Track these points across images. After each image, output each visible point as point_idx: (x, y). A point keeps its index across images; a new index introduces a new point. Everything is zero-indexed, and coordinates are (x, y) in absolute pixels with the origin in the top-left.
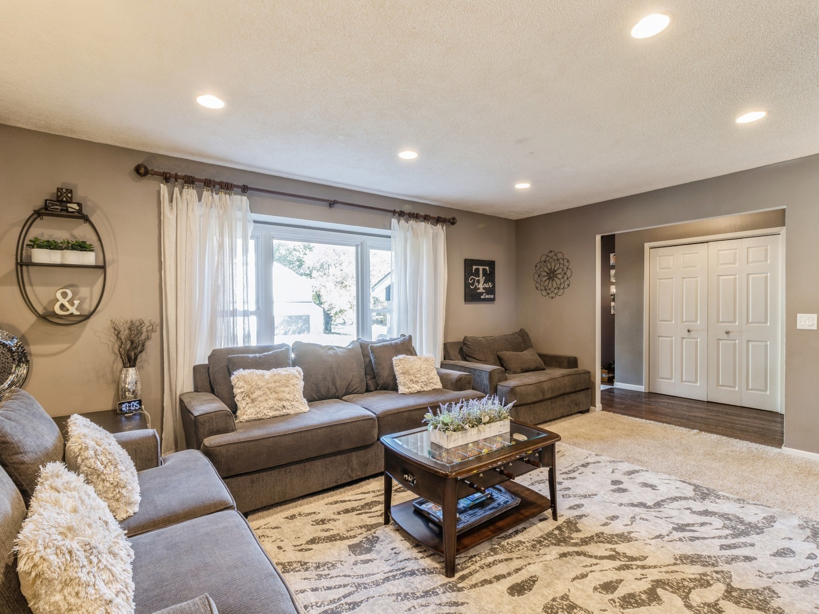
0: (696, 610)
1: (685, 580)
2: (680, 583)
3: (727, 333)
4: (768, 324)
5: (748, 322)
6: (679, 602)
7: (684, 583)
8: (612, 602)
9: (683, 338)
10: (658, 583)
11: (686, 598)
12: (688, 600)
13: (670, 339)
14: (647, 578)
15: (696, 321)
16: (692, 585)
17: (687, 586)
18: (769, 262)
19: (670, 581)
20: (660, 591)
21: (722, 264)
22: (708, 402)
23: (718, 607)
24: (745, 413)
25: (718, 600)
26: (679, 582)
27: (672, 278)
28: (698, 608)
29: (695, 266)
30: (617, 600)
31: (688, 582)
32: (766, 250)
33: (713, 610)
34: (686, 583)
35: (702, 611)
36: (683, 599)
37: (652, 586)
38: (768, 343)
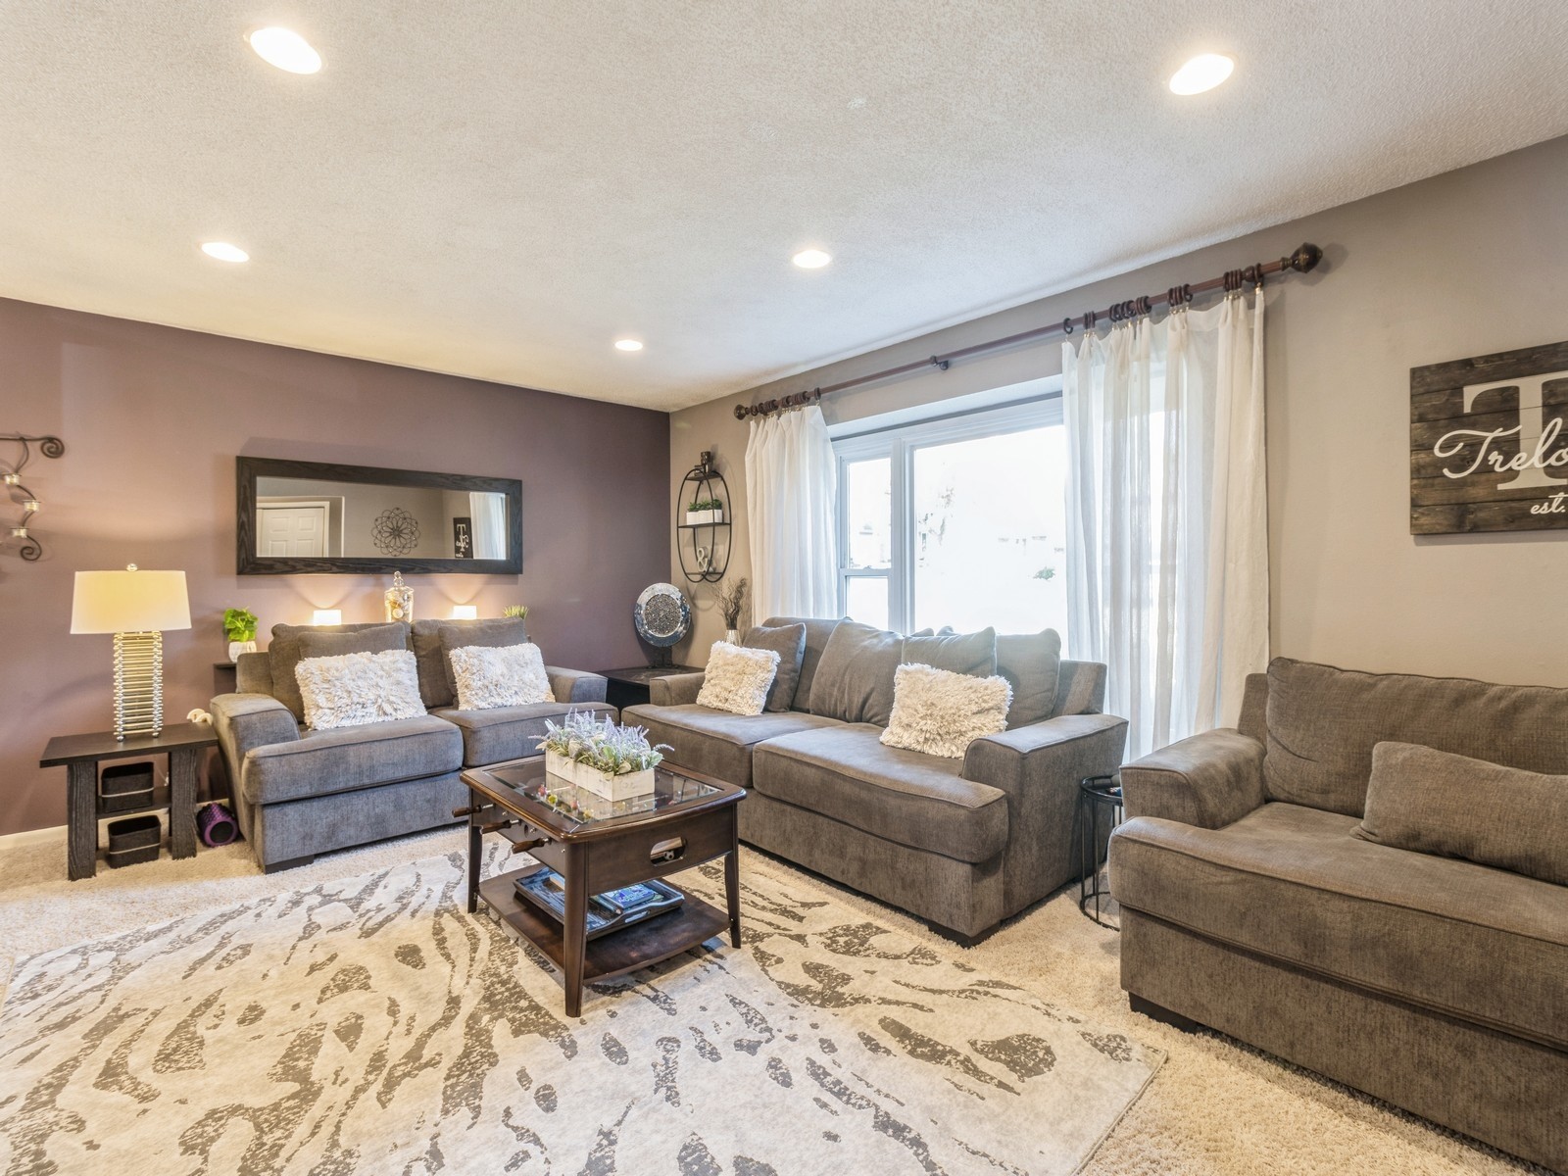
0: (221, 1118)
1: (286, 1137)
2: (287, 1124)
6: (254, 1101)
7: (282, 1131)
8: (323, 1027)
10: (308, 1093)
11: (253, 1115)
12: (247, 1117)
14: (334, 1083)
16: (268, 1139)
17: (271, 1131)
19: (302, 1113)
20: (293, 1087)
23: (198, 1152)
25: (206, 1160)
26: (290, 1126)
28: (223, 1122)
30: (320, 1033)
31: (279, 1139)
33: (199, 1140)
34: (278, 1133)
35: (213, 1124)
36: (255, 1111)
37: (312, 1084)
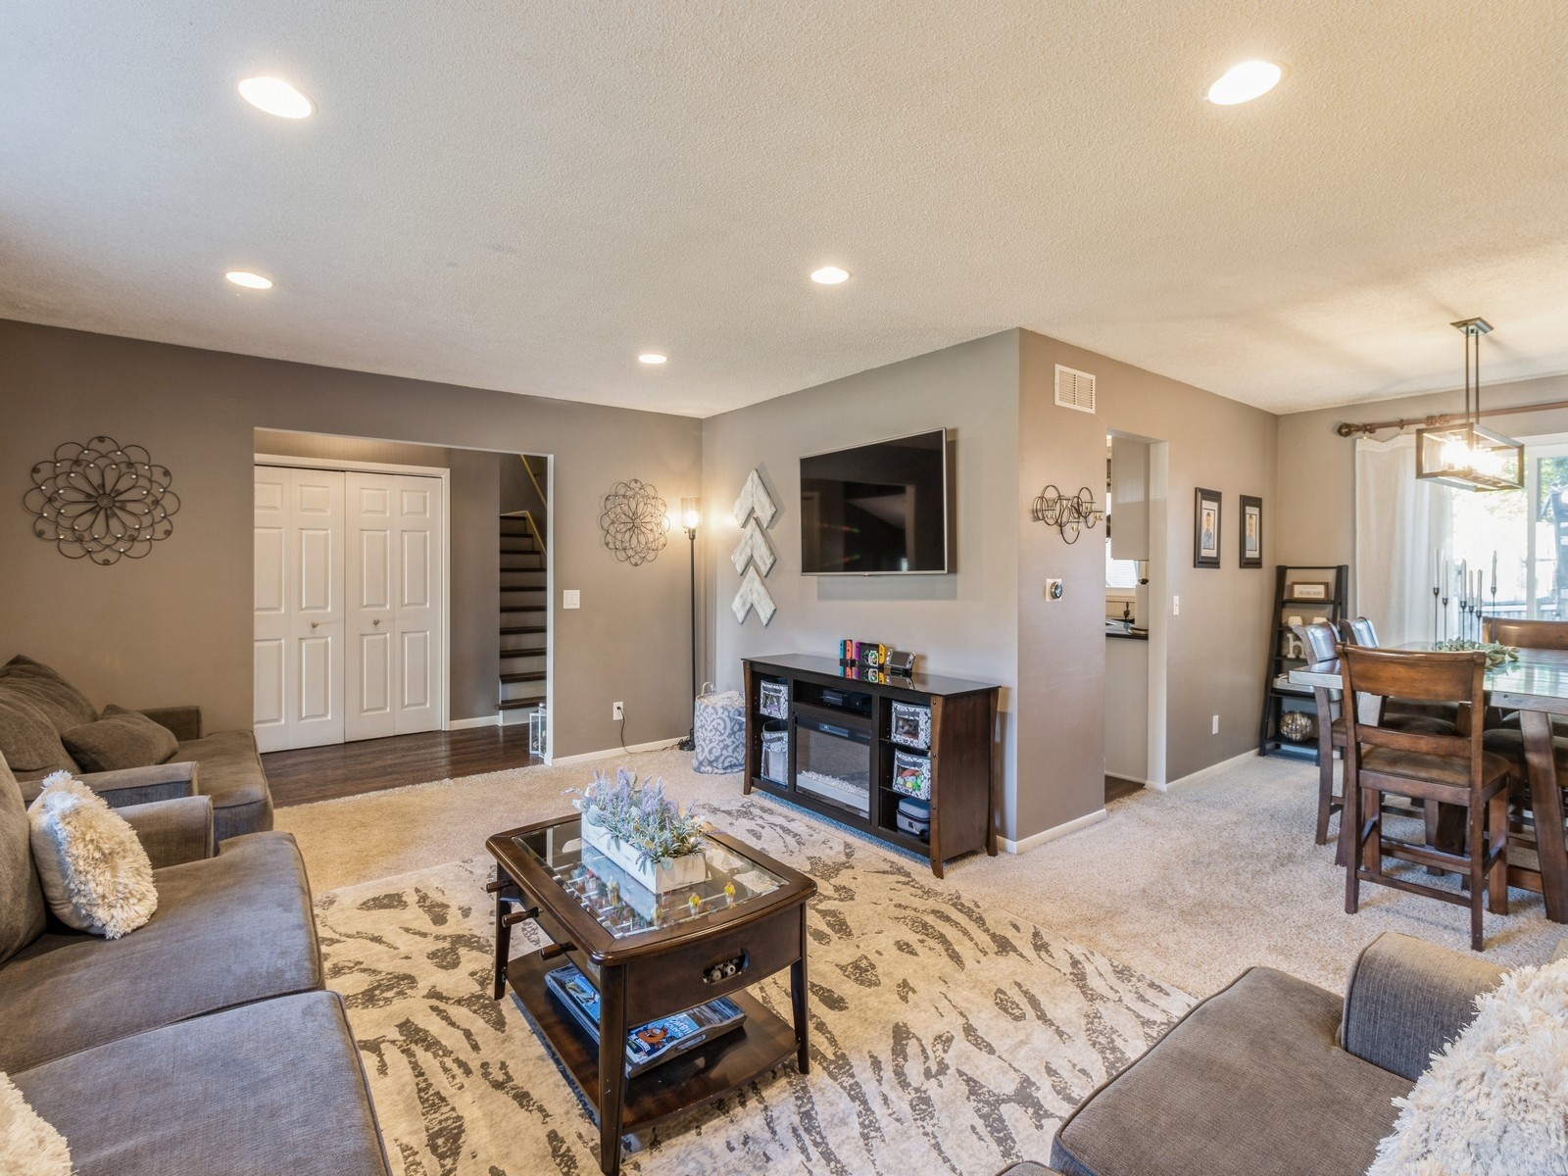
3: (376, 623)
4: (428, 605)
5: (402, 604)
9: (300, 639)
13: (277, 643)
15: (326, 607)
18: (428, 515)
21: (367, 511)
22: (346, 743)
24: (404, 744)
27: (280, 528)
29: (323, 510)
32: (425, 497)
38: (428, 633)
